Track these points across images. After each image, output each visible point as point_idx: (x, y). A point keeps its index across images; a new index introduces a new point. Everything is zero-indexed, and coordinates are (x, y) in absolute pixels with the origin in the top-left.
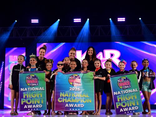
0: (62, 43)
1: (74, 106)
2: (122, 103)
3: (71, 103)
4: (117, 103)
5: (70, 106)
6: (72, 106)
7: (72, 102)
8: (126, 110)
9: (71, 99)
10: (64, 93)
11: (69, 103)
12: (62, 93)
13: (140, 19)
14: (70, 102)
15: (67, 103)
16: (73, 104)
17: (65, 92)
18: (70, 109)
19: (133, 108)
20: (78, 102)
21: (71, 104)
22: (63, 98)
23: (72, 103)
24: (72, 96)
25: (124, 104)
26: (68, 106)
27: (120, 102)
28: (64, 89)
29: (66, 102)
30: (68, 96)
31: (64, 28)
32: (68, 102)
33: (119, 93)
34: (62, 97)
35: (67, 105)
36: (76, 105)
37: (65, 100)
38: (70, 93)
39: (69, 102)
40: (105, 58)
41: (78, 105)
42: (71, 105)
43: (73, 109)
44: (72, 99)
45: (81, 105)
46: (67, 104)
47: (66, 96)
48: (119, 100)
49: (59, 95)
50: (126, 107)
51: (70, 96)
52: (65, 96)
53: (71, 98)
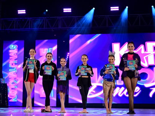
0: (98, 34)
31: (99, 18)
40: (147, 51)
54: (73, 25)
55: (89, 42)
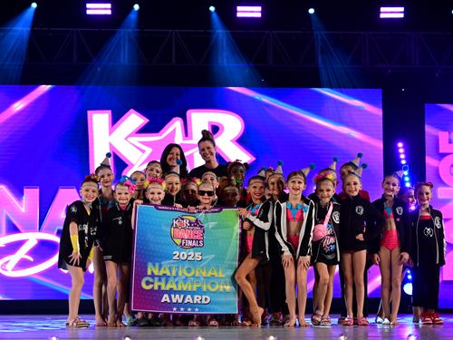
1: (184, 300)
3: (176, 292)
5: (174, 301)
6: (180, 301)
7: (180, 289)
9: (177, 283)
10: (157, 265)
11: (170, 292)
12: (154, 265)
13: (311, 11)
14: (175, 289)
15: (166, 292)
16: (182, 296)
17: (160, 262)
18: (175, 309)
20: (195, 289)
21: (177, 296)
22: (156, 279)
23: (179, 292)
24: (180, 274)
26: (169, 301)
28: (159, 258)
29: (163, 288)
30: (168, 274)
32: (168, 288)
34: (153, 276)
35: (165, 298)
36: (189, 299)
37: (159, 284)
38: (174, 266)
39: (171, 289)
41: (196, 297)
42: (177, 298)
43: (182, 309)
44: (181, 282)
45: (204, 297)
46: (166, 296)
47: (165, 275)
49: (143, 270)
51: (174, 274)
52: (161, 274)
53: (176, 280)
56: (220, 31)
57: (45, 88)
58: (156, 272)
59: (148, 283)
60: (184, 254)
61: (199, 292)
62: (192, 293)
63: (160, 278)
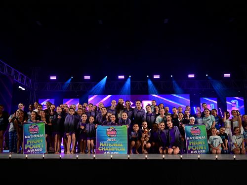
2: (193, 146)
4: (189, 146)
7: (109, 150)
8: (195, 152)
9: (108, 148)
11: (107, 151)
12: (102, 143)
19: (201, 151)
24: (109, 145)
25: (194, 148)
27: (192, 145)
28: (103, 140)
29: (104, 150)
30: (106, 146)
33: (191, 138)
34: (102, 146)
38: (107, 143)
44: (110, 148)
46: (105, 152)
48: (190, 144)
49: (99, 144)
50: (196, 150)
54: (91, 88)
55: (105, 99)
56: (150, 82)
57: (109, 96)
58: (102, 145)
59: (100, 148)
60: (110, 139)
61: (115, 151)
62: (113, 151)
63: (104, 147)
